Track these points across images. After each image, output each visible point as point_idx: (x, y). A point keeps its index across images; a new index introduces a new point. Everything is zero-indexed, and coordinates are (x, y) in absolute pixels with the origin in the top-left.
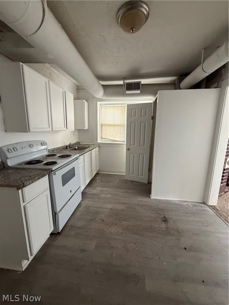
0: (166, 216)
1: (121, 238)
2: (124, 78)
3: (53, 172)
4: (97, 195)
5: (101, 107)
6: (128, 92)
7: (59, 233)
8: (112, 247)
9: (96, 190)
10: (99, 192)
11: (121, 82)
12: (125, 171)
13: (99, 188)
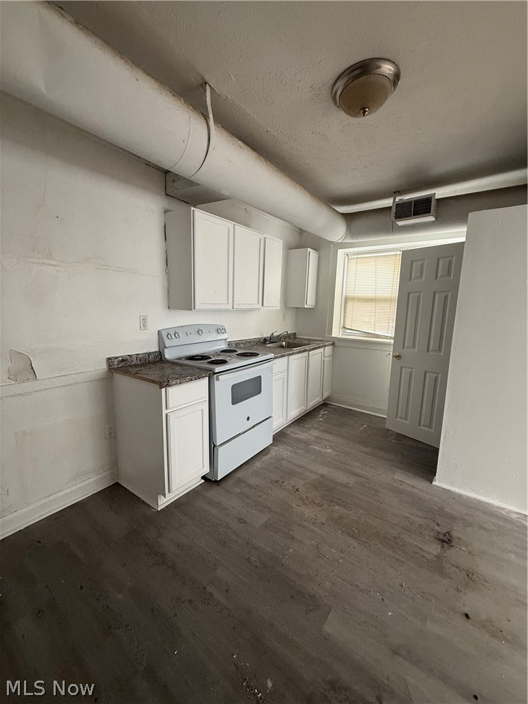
0: (454, 534)
1: (318, 530)
2: (395, 193)
3: (215, 376)
4: (305, 443)
5: (349, 259)
6: (401, 223)
7: (217, 482)
8: (293, 538)
9: (310, 434)
10: (313, 438)
11: (388, 202)
12: (386, 408)
13: (317, 431)
